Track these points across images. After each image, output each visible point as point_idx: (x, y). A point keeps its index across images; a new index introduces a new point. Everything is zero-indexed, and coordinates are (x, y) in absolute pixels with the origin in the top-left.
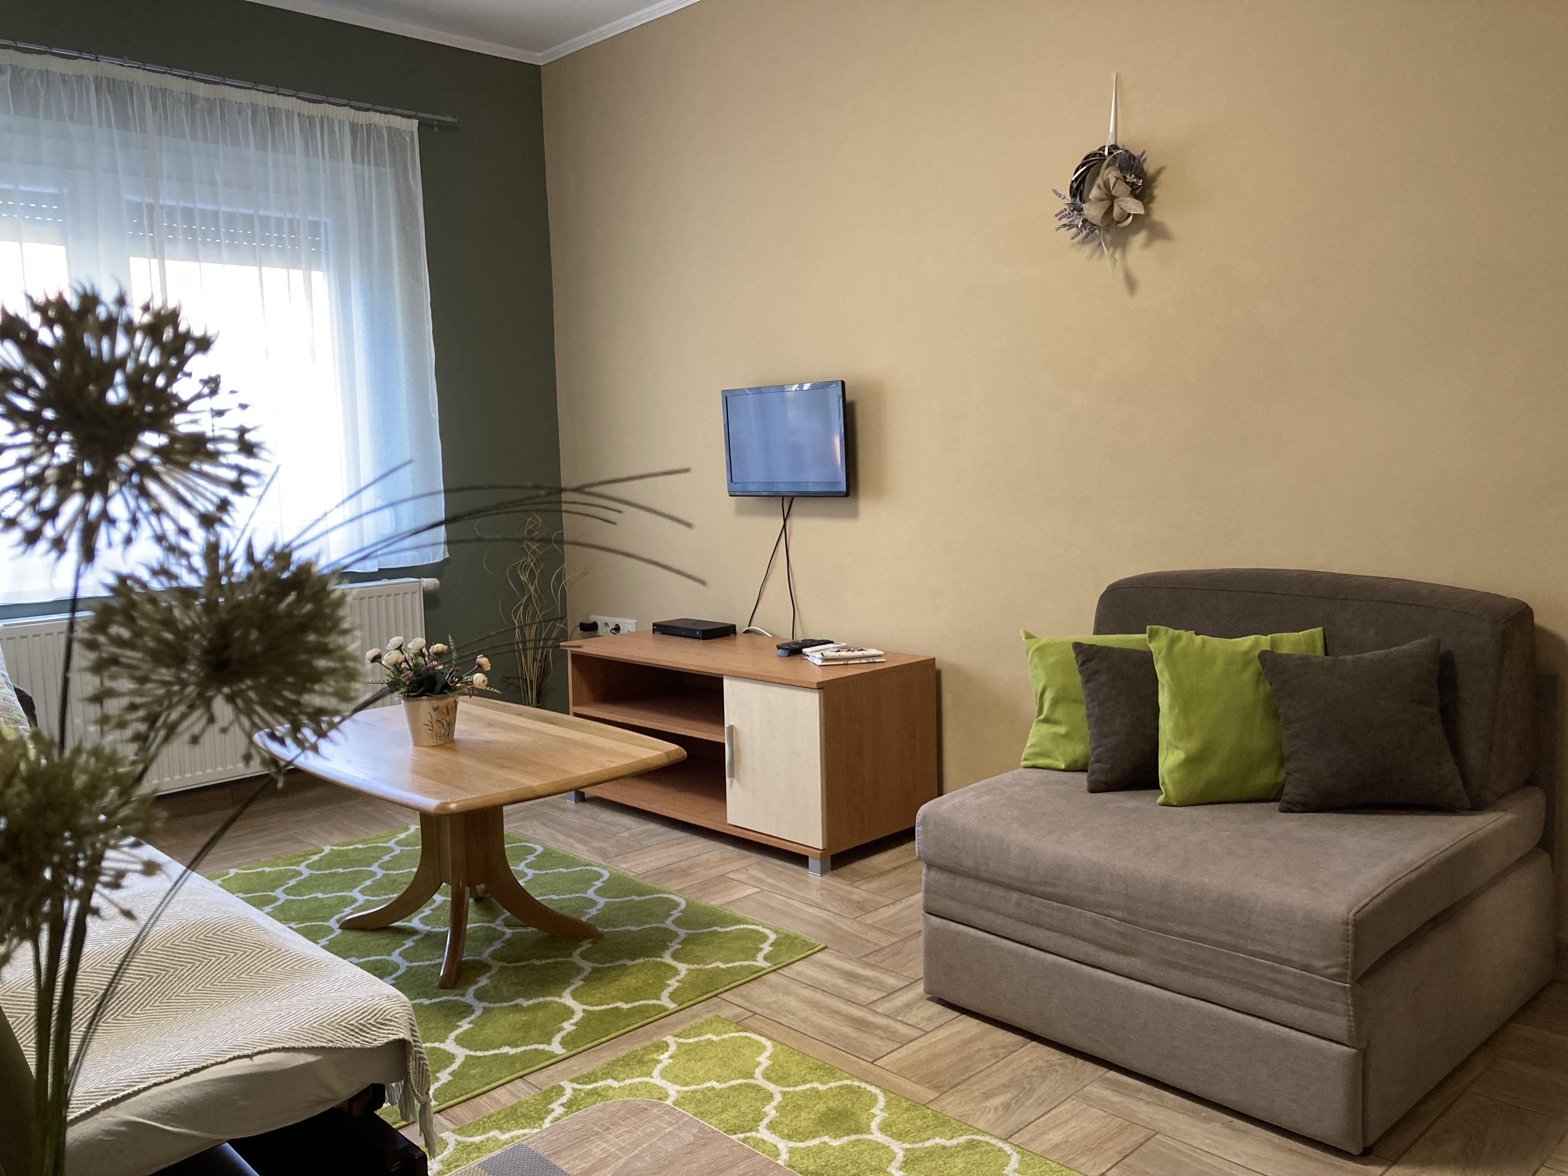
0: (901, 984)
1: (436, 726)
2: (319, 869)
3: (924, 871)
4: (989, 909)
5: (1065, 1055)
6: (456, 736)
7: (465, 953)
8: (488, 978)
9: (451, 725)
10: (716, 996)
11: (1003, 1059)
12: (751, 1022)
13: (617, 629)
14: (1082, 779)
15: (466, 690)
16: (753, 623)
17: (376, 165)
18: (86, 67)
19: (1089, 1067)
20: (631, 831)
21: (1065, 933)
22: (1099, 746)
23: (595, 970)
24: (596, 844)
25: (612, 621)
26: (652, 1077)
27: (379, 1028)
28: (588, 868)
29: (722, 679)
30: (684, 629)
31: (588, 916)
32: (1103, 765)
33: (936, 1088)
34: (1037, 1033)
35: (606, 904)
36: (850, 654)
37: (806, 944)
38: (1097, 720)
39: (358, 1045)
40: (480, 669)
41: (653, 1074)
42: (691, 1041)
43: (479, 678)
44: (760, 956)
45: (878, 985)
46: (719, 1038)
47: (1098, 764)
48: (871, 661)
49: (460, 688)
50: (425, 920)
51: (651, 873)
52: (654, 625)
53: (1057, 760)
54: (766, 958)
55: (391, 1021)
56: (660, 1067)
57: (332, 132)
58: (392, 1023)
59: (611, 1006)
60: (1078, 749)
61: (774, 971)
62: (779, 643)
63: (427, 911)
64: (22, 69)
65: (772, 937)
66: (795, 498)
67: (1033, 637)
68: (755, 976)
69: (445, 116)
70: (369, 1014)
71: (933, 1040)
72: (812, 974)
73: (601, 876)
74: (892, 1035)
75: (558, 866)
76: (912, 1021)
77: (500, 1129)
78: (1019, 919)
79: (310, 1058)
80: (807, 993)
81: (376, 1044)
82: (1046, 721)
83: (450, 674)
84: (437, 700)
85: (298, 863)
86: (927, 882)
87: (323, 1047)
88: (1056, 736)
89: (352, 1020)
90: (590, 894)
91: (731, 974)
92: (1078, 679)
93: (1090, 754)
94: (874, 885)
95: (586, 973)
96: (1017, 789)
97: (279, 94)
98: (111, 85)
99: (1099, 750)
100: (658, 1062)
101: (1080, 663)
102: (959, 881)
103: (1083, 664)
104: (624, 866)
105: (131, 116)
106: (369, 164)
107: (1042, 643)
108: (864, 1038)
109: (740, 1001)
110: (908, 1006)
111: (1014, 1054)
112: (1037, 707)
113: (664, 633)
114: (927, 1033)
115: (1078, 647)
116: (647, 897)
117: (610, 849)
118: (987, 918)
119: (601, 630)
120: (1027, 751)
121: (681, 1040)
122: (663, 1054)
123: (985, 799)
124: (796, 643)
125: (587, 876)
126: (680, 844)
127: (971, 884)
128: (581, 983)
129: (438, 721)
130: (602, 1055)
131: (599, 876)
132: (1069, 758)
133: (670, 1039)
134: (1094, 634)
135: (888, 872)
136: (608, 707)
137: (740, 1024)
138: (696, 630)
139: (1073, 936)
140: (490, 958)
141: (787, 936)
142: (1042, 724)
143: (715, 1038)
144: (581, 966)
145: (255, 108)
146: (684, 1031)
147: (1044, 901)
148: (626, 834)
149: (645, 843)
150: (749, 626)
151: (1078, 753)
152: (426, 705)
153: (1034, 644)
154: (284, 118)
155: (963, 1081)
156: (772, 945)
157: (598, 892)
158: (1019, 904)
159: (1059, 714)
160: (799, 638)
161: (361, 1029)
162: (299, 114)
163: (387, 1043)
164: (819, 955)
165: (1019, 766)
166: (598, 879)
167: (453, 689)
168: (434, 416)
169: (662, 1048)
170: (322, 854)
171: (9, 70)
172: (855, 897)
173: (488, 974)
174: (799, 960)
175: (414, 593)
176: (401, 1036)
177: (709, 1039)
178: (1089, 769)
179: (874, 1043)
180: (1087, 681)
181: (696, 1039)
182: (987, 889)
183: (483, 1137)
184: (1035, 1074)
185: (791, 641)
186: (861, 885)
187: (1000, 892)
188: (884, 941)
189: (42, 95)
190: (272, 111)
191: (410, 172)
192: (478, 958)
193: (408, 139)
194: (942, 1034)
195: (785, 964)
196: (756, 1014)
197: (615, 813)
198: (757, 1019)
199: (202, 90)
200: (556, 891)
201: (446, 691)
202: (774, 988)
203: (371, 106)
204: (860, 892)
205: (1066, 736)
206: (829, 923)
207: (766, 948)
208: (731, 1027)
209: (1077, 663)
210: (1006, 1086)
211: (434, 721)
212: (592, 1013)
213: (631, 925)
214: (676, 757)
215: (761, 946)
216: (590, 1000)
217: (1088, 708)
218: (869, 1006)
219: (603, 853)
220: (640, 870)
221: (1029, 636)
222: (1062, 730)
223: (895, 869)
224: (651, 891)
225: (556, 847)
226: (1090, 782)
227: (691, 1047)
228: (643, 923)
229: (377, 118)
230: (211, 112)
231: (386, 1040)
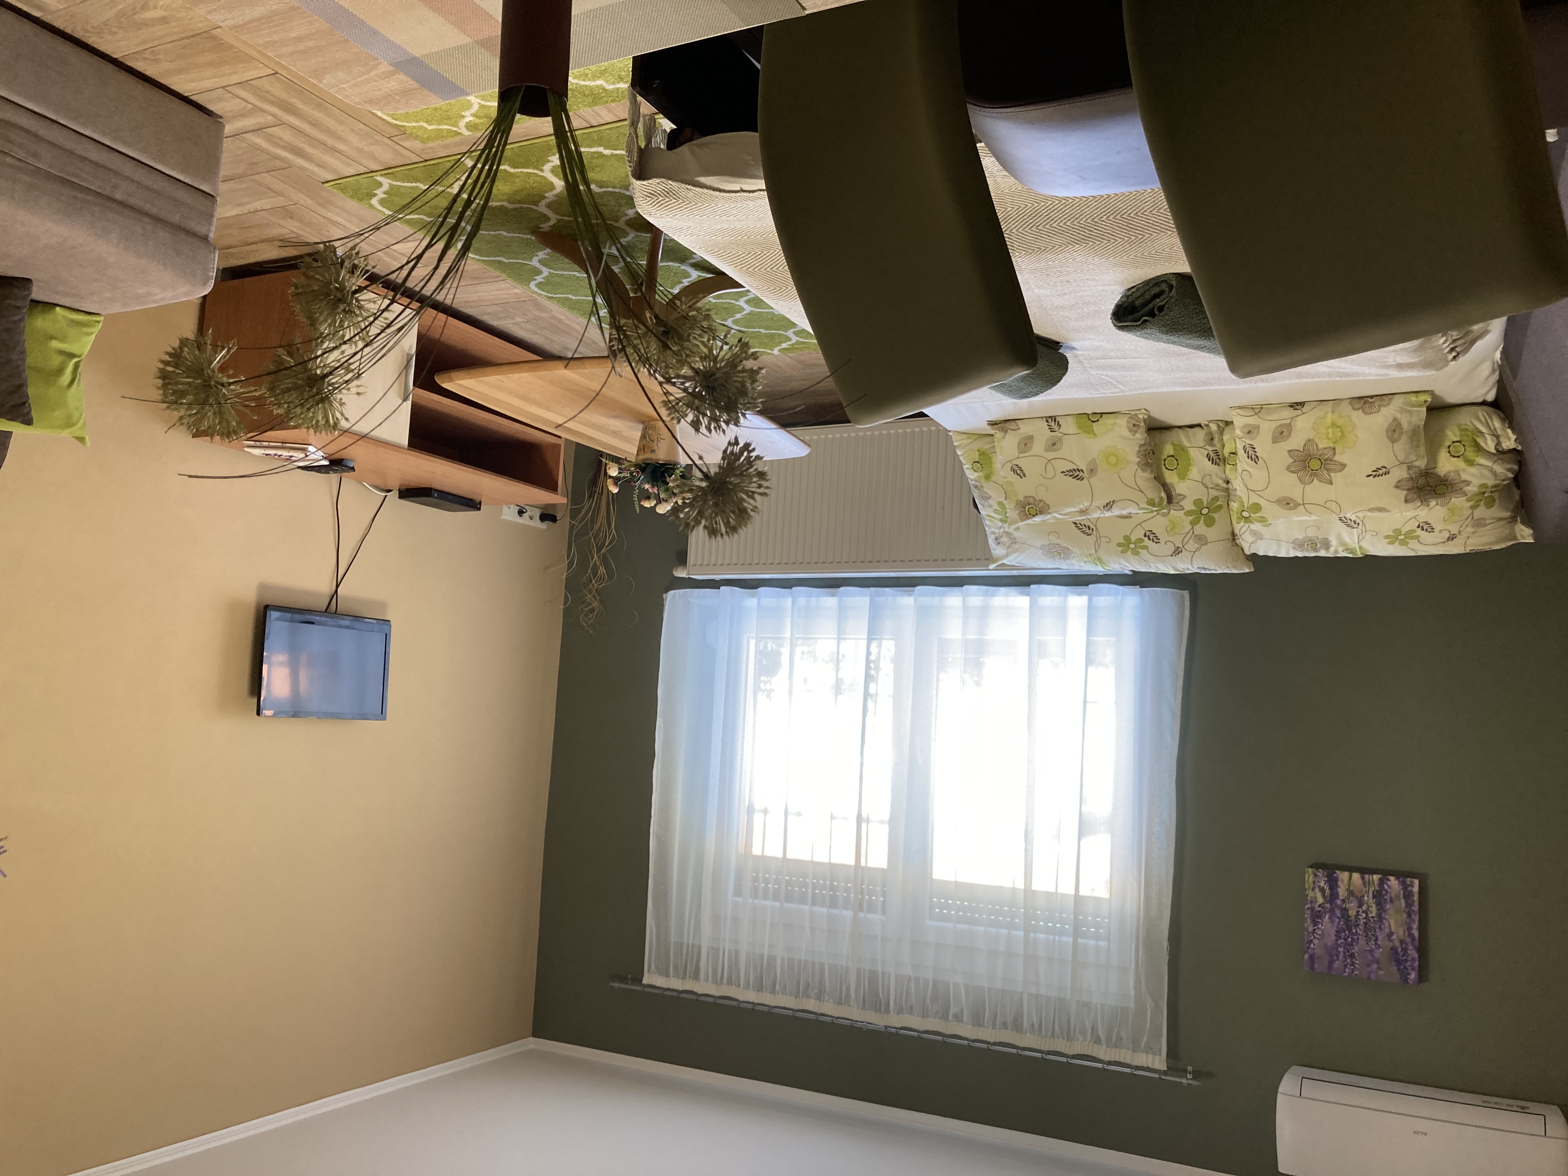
0: (248, 136)
1: (654, 437)
2: (780, 335)
3: (212, 235)
4: (147, 188)
5: (84, 39)
6: (641, 426)
7: (648, 239)
8: (627, 215)
9: (643, 437)
10: (426, 161)
11: (147, 49)
12: (395, 132)
13: (521, 513)
14: (37, 293)
15: (627, 464)
16: (382, 498)
17: (682, 944)
18: (895, 1021)
19: (59, 24)
20: (513, 321)
21: (71, 153)
22: (15, 322)
23: (536, 203)
24: (543, 315)
25: (525, 520)
26: (479, 104)
27: (656, 192)
28: (550, 295)
29: (409, 446)
30: (451, 501)
31: (544, 251)
32: (13, 303)
33: (214, 38)
34: (110, 66)
35: (531, 259)
36: (279, 452)
37: (343, 190)
38: (15, 348)
39: (670, 182)
40: (616, 480)
41: (478, 106)
42: (446, 127)
43: (613, 472)
44: (386, 187)
45: (272, 139)
46: (421, 124)
47: (18, 305)
48: (258, 443)
49: (631, 466)
50: (687, 275)
51: (492, 280)
52: (479, 509)
53: (64, 316)
54: (380, 185)
55: (646, 196)
56: (473, 111)
57: (715, 971)
58: (645, 193)
59: (519, 170)
60: (40, 323)
61: (372, 172)
62: (352, 473)
63: (686, 282)
64: (940, 1018)
65: (374, 202)
66: (324, 609)
67: (78, 438)
68: (390, 171)
69: (619, 987)
70: (662, 204)
71: (217, 80)
72: (337, 162)
73: (536, 285)
74: (258, 92)
75: (577, 301)
76: (237, 101)
77: (605, 90)
78: (116, 173)
79: (703, 180)
80: (342, 147)
81: (658, 180)
82: (72, 356)
83: (639, 479)
84: (651, 459)
85: (797, 343)
86: (211, 224)
87: (694, 186)
88: (63, 339)
89: (674, 203)
90: (546, 272)
91: (412, 176)
92: (31, 391)
93: (26, 317)
94: (275, 232)
95: (543, 203)
96: (109, 295)
97: (753, 1003)
98: (878, 1007)
99: (16, 318)
100: (473, 115)
101: (27, 404)
102: (176, 218)
103: (24, 403)
104: (517, 291)
105: (866, 981)
106: (688, 944)
107: (68, 431)
108: (284, 96)
109: (405, 152)
110: (242, 115)
111: (136, 50)
112: (80, 370)
113: (471, 500)
114: (223, 87)
115: (28, 421)
116: (493, 259)
117: (531, 308)
118: (149, 180)
119: (537, 513)
120: (96, 330)
121: (455, 129)
122: (470, 121)
123: (142, 291)
124: (335, 471)
125: (549, 288)
126: (467, 302)
127: (163, 214)
128: (546, 195)
129: (653, 441)
130: (524, 130)
131: (539, 285)
132: (51, 316)
133: (466, 133)
134: (12, 432)
135: (263, 241)
136: (528, 438)
137: (402, 132)
138: (437, 498)
139: (61, 148)
140: (628, 231)
141: (361, 200)
142: (77, 353)
143: (425, 125)
144: (547, 209)
145: (773, 991)
146: (453, 136)
147: (88, 186)
148: (518, 320)
149: (501, 309)
150: (386, 496)
151: (40, 319)
152: (661, 455)
153: (76, 430)
154: (751, 983)
155: (187, 38)
156: (375, 195)
157: (538, 272)
158: (115, 187)
159: (57, 360)
160: (334, 477)
161: (668, 193)
162: (739, 986)
163: (650, 179)
164: (330, 178)
165: (109, 317)
166: (540, 283)
167: (637, 465)
168: (661, 720)
169: (471, 126)
170: (779, 348)
171: (950, 1018)
172: (296, 224)
173: (627, 218)
174: (350, 176)
175: (694, 565)
176: (639, 182)
177: (430, 125)
178: (28, 302)
179: (277, 90)
180: (21, 387)
181: (441, 127)
182: (147, 207)
183: (618, 86)
184: (115, 29)
185: (344, 474)
186: (289, 234)
187: (132, 201)
188: (267, 178)
189: (928, 997)
190: (760, 988)
191: (654, 937)
192: (639, 234)
193: (653, 966)
194: (208, 84)
195: (362, 176)
196: (389, 138)
197: (529, 341)
198: (387, 133)
199: (811, 1005)
200: (576, 280)
201: (643, 465)
202: (372, 157)
203: (680, 996)
204: (291, 228)
205: (52, 338)
206: (320, 205)
207: (380, 193)
208: (410, 131)
209: (30, 404)
210: (145, 24)
211: (656, 442)
212: (536, 168)
213: (506, 237)
214: (444, 375)
215: (384, 196)
216: (538, 179)
217: (24, 360)
218: (280, 123)
219: (537, 305)
220: (503, 285)
221: (81, 440)
222: (55, 344)
223: (256, 243)
224: (490, 263)
225: (580, 319)
226: (29, 289)
227: (446, 121)
228: (495, 236)
229: (675, 984)
230: (807, 986)
231: (650, 181)
